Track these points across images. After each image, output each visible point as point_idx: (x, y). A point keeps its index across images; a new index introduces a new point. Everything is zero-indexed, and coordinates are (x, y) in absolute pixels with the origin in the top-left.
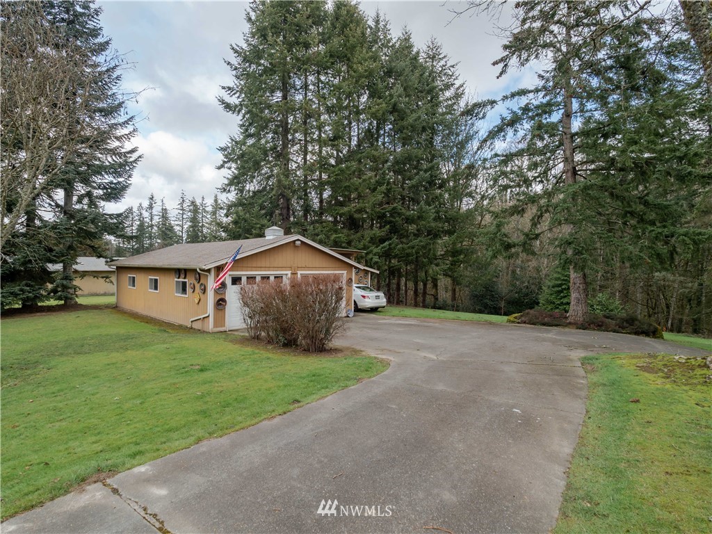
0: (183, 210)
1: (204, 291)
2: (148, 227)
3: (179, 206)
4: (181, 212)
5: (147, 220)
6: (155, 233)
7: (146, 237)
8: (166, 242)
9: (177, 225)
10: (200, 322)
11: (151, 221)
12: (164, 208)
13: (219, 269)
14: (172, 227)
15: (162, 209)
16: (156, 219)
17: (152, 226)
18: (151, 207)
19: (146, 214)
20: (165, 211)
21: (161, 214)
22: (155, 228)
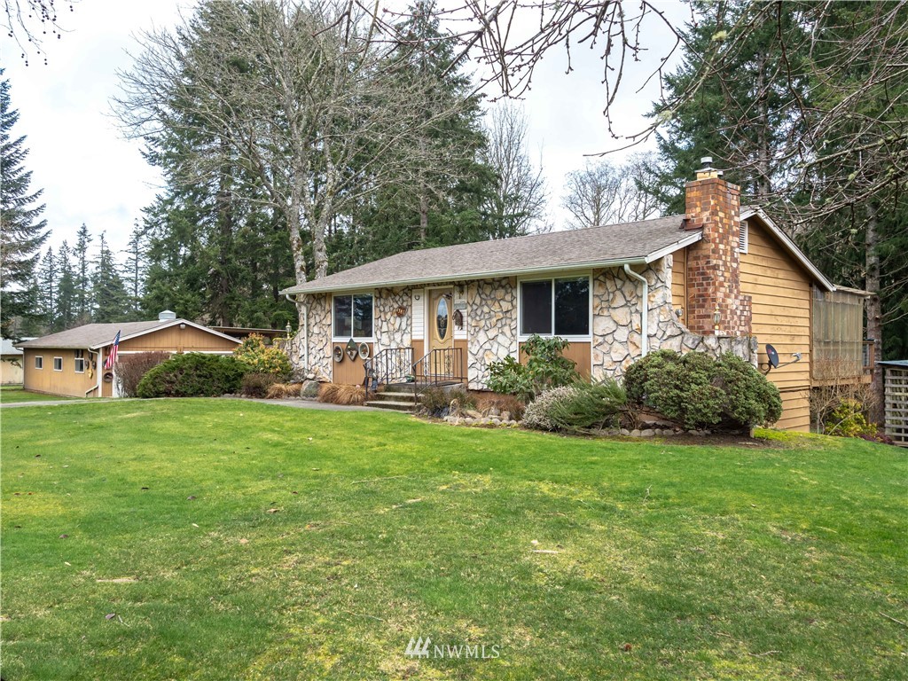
0: (137, 253)
1: (95, 367)
2: (78, 282)
3: (130, 247)
4: (134, 257)
5: (76, 270)
6: (89, 293)
7: (75, 300)
8: (109, 309)
9: (127, 279)
10: (92, 393)
11: (83, 272)
12: (105, 249)
13: (107, 349)
14: (120, 282)
15: (102, 252)
16: (92, 269)
17: (85, 281)
18: (82, 248)
19: (74, 261)
20: (106, 254)
21: (100, 260)
22: (90, 283)
